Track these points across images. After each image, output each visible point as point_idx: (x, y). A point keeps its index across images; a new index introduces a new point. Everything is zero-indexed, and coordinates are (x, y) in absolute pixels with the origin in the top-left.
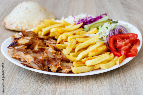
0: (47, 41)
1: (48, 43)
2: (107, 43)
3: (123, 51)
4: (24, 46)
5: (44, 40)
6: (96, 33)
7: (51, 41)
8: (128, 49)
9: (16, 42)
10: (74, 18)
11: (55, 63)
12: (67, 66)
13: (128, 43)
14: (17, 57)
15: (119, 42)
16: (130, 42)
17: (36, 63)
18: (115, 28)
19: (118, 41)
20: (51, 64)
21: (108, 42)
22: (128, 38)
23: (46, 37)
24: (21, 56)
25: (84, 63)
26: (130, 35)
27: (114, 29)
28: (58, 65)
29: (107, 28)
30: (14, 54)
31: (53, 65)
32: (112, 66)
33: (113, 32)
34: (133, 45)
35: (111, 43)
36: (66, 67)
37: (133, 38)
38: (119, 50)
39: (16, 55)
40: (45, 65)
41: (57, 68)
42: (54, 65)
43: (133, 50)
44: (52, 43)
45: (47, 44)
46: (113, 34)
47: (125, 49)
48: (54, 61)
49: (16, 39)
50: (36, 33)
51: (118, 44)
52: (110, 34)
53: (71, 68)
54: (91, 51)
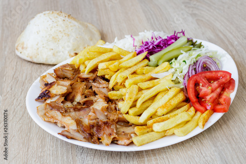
0: (93, 84)
1: (95, 87)
2: (185, 88)
3: (209, 104)
4: (60, 97)
5: (89, 80)
6: (167, 71)
7: (100, 83)
8: (216, 98)
9: (47, 92)
10: (134, 39)
11: (108, 131)
12: (126, 134)
13: (216, 89)
14: (52, 120)
15: (203, 86)
16: (219, 86)
17: (80, 132)
18: (197, 61)
19: (201, 84)
20: (102, 133)
21: (186, 86)
22: (216, 79)
23: (91, 76)
24: (57, 120)
25: (151, 127)
26: (220, 73)
27: (195, 62)
28: (113, 135)
29: (185, 61)
30: (47, 114)
31: (105, 135)
32: (192, 130)
33: (194, 67)
34: (223, 89)
35: (191, 90)
36: (124, 137)
37: (223, 80)
38: (203, 100)
39: (50, 116)
40: (93, 134)
41: (111, 139)
42: (107, 135)
43: (225, 100)
44: (101, 86)
45: (94, 89)
46: (194, 73)
47: (212, 99)
48: (106, 127)
49: (46, 85)
50: (76, 67)
51: (201, 89)
52: (188, 72)
53: (131, 137)
54: (161, 107)
